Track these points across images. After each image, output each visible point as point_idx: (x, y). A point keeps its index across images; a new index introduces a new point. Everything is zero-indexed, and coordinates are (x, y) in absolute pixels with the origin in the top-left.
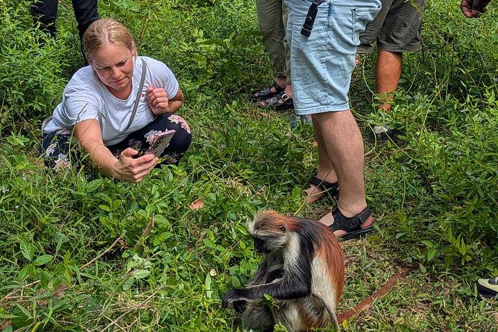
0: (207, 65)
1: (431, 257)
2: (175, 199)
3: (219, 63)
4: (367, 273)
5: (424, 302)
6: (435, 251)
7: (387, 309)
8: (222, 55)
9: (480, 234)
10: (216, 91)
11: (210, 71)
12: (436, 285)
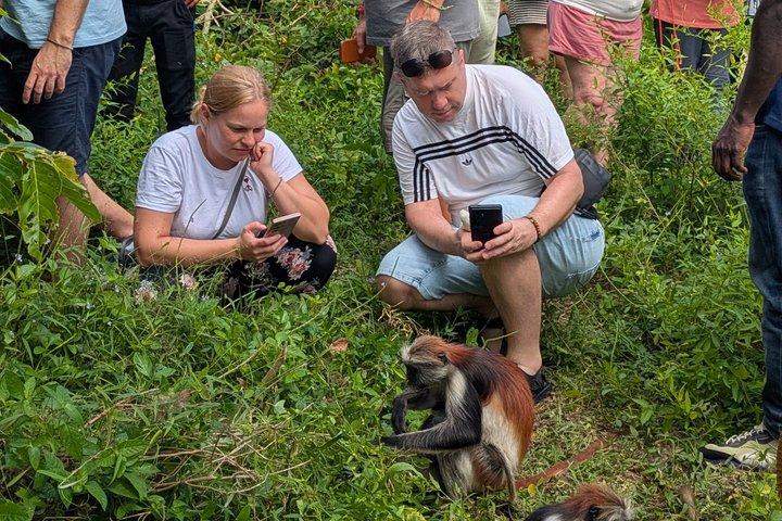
0: (348, 180)
1: (645, 419)
2: (312, 332)
3: (364, 179)
4: (562, 436)
5: (634, 471)
6: (650, 413)
7: (586, 476)
8: (370, 167)
9: (711, 392)
10: (360, 216)
11: (351, 188)
12: (651, 451)
